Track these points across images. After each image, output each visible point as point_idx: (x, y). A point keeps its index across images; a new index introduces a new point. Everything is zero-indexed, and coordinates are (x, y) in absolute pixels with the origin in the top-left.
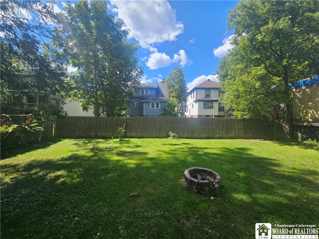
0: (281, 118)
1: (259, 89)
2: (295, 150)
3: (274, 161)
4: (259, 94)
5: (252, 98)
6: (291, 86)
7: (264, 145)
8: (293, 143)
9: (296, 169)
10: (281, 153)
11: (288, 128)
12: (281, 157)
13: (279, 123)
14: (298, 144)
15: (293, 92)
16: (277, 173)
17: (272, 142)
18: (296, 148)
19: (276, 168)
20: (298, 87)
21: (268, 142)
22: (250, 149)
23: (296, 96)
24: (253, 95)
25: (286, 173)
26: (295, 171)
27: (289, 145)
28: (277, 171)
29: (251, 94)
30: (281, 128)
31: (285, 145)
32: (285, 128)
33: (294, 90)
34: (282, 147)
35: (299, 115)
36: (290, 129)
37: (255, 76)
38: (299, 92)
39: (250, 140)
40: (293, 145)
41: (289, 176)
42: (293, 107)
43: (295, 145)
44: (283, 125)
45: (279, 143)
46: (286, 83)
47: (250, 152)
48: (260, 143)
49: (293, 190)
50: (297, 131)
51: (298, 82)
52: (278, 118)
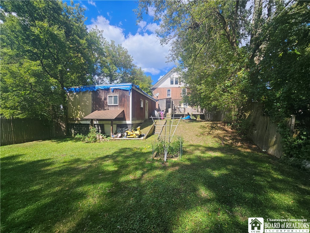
0: (58, 118)
1: (35, 86)
2: (69, 145)
3: (48, 161)
4: (35, 91)
5: (27, 94)
6: (66, 90)
7: (42, 146)
8: (68, 139)
9: (66, 162)
10: (56, 151)
11: (64, 127)
12: (56, 154)
13: (57, 122)
14: (72, 139)
15: (68, 95)
16: (49, 172)
17: (50, 141)
18: (70, 142)
19: (49, 168)
20: (71, 92)
21: (47, 142)
22: (22, 155)
23: (70, 99)
24: (29, 92)
25: (57, 169)
26: (65, 164)
27: (65, 141)
28: (49, 170)
29: (26, 90)
30: (58, 127)
31: (62, 142)
32: (62, 126)
33: (68, 94)
34: (58, 144)
35: (72, 115)
36: (66, 127)
37: (29, 70)
38: (72, 96)
39: (25, 144)
40: (68, 140)
41: (60, 171)
42: (68, 108)
43: (69, 140)
44: (61, 123)
45: (57, 141)
46: (63, 86)
47: (20, 159)
48: (37, 144)
49: (59, 184)
50: (71, 128)
51: (71, 88)
52: (56, 117)
